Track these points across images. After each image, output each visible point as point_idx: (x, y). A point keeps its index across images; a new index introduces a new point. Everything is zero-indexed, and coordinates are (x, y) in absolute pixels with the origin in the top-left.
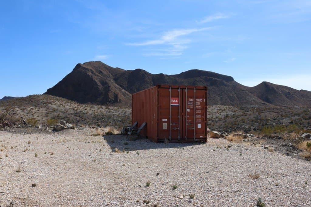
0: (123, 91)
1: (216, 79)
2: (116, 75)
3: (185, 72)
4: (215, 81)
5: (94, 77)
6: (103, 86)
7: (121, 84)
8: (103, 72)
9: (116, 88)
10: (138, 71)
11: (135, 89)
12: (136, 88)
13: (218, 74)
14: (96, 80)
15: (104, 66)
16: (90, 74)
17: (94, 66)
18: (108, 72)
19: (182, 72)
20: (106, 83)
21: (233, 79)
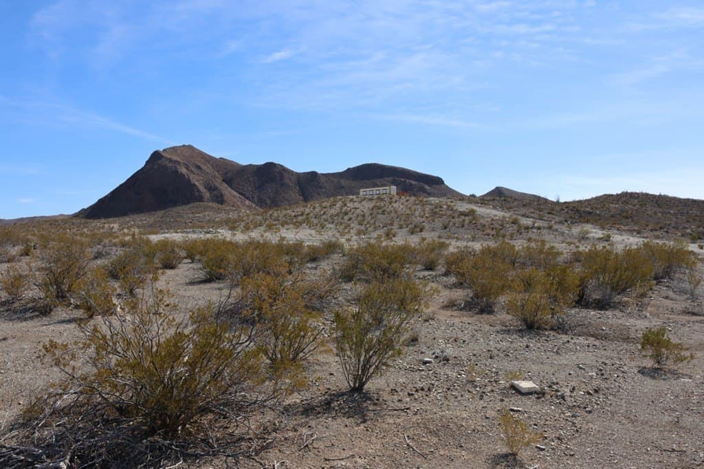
0: (247, 202)
1: (411, 181)
2: (226, 173)
3: (354, 168)
4: (411, 185)
5: (192, 176)
6: (210, 193)
7: (241, 191)
8: (202, 166)
9: (234, 196)
10: (270, 166)
11: (267, 199)
12: (269, 198)
13: (415, 172)
14: (196, 183)
15: (200, 156)
16: (184, 171)
17: (184, 156)
18: (211, 167)
19: (349, 169)
20: (216, 189)
21: (443, 182)
